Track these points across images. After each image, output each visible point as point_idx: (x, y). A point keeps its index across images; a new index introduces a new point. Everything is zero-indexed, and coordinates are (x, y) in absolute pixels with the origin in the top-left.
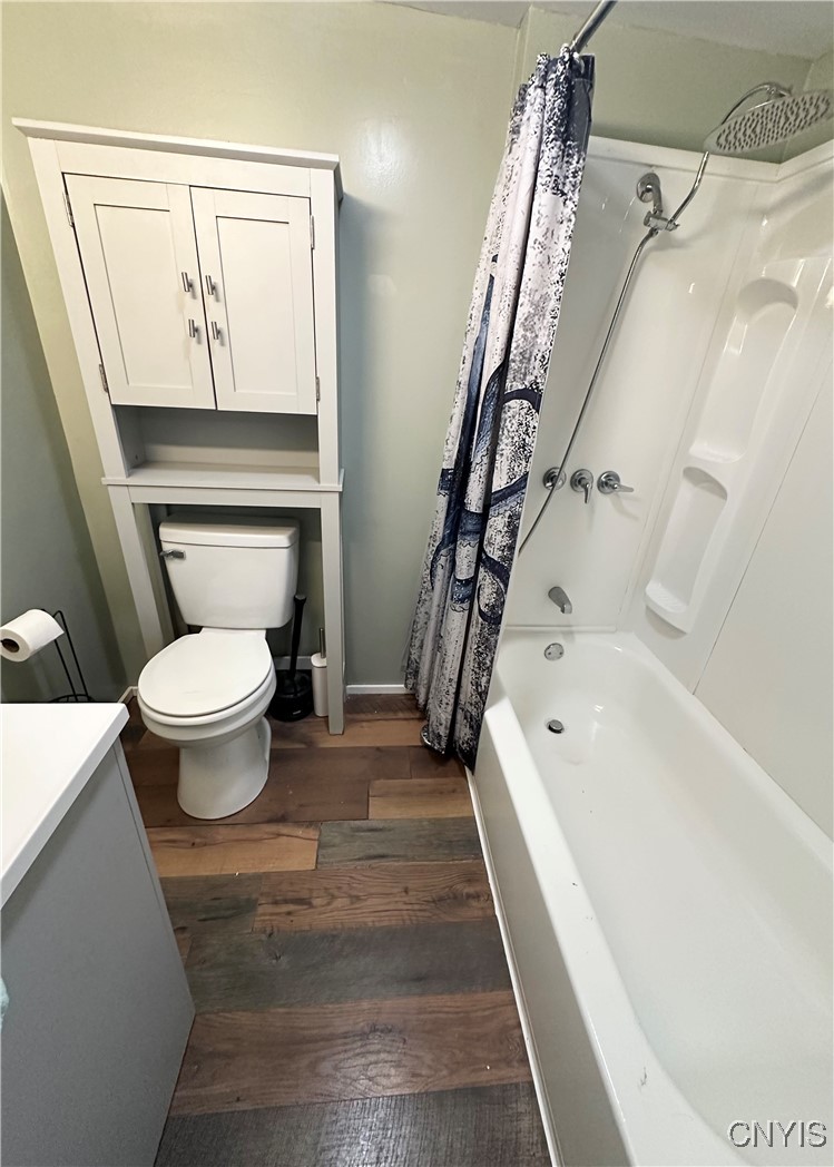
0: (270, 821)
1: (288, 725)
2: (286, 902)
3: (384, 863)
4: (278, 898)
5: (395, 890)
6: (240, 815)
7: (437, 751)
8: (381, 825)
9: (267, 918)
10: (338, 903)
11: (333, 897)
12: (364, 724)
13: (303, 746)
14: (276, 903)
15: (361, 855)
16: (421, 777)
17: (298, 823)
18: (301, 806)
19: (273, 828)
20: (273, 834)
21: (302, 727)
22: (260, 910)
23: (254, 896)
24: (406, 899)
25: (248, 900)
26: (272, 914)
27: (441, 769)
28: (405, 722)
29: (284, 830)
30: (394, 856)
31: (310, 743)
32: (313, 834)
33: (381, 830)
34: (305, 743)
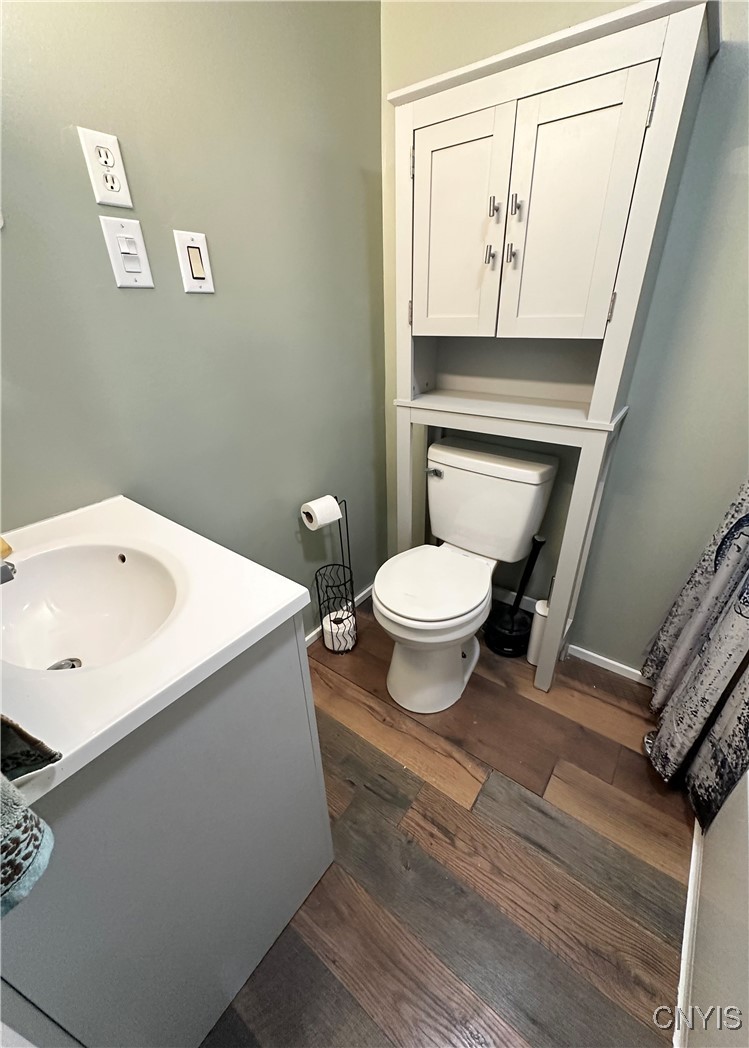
0: (447, 738)
1: (497, 657)
2: (433, 822)
3: (543, 858)
4: (429, 814)
5: (544, 897)
6: (427, 717)
7: (658, 775)
8: (554, 814)
9: (413, 824)
10: (480, 862)
11: (476, 852)
12: (576, 694)
13: (503, 685)
14: (425, 816)
15: (521, 831)
16: (624, 790)
17: (471, 756)
18: (480, 741)
19: (448, 747)
20: (445, 751)
21: (509, 665)
22: (410, 813)
23: (411, 797)
24: (551, 915)
25: (405, 797)
26: (419, 825)
27: (658, 796)
28: (626, 715)
29: (457, 755)
30: (557, 858)
31: (511, 685)
32: (481, 775)
33: (551, 818)
34: (506, 683)
